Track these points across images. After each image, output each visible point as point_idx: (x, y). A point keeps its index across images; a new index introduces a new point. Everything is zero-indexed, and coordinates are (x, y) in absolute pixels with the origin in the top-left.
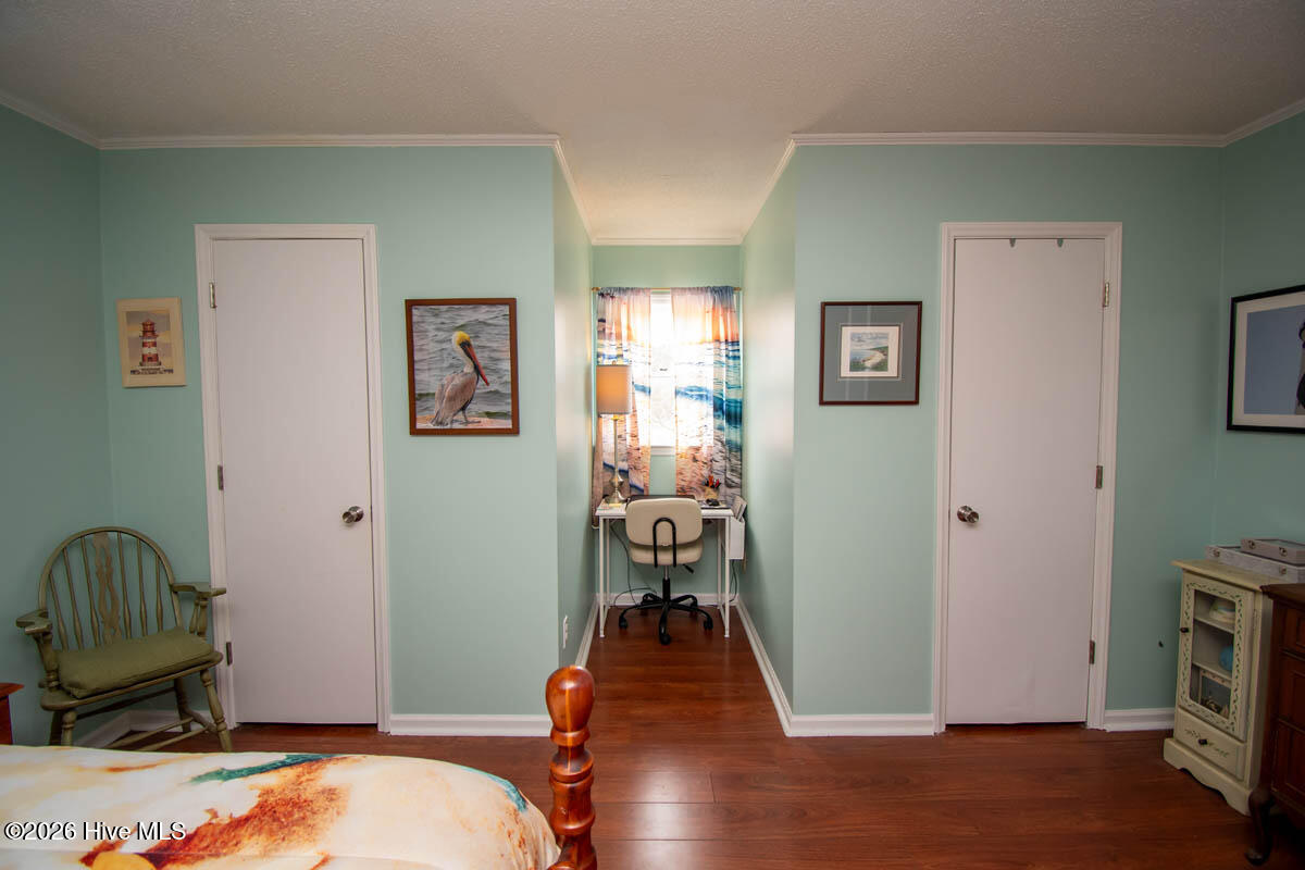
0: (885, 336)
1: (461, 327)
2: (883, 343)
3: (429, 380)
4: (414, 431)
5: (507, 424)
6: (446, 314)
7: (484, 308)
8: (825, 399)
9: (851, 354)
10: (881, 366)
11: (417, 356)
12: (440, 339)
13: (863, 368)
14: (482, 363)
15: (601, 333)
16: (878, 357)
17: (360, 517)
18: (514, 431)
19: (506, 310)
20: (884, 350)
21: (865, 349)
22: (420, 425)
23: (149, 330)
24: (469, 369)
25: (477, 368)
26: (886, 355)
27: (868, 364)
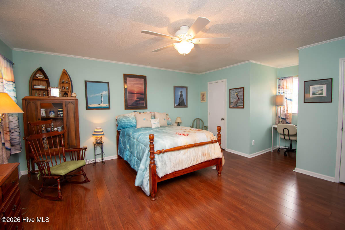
0: (322, 87)
1: (236, 92)
2: (321, 89)
3: (232, 101)
4: (230, 108)
5: (242, 107)
6: (235, 90)
7: (240, 89)
8: (305, 102)
9: (312, 91)
10: (321, 94)
11: (231, 97)
12: (233, 94)
13: (316, 95)
14: (239, 97)
15: (279, 88)
16: (320, 92)
17: (223, 120)
18: (243, 108)
19: (243, 89)
20: (322, 90)
21: (315, 90)
22: (231, 107)
23: (203, 96)
24: (237, 98)
25: (239, 99)
26: (323, 91)
27: (317, 94)
